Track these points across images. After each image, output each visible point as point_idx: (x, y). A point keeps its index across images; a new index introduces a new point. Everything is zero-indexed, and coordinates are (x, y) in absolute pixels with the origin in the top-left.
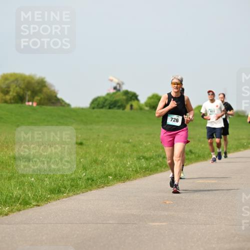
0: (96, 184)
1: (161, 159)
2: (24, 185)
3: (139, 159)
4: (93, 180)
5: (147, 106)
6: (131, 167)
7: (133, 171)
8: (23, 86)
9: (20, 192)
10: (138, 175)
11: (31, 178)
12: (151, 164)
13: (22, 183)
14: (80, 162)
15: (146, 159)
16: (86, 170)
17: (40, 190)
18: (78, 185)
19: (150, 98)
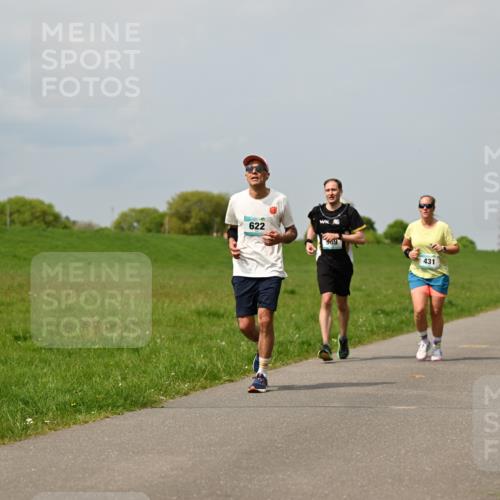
0: (314, 351)
1: (407, 314)
2: (211, 352)
3: (375, 313)
4: (310, 345)
5: (386, 238)
6: (365, 325)
7: (367, 330)
8: (209, 210)
9: (206, 361)
10: (375, 337)
11: (222, 341)
12: (394, 321)
13: (208, 349)
14: (292, 318)
15: (386, 314)
16: (300, 330)
17: (233, 358)
18: (288, 351)
19: (391, 227)
